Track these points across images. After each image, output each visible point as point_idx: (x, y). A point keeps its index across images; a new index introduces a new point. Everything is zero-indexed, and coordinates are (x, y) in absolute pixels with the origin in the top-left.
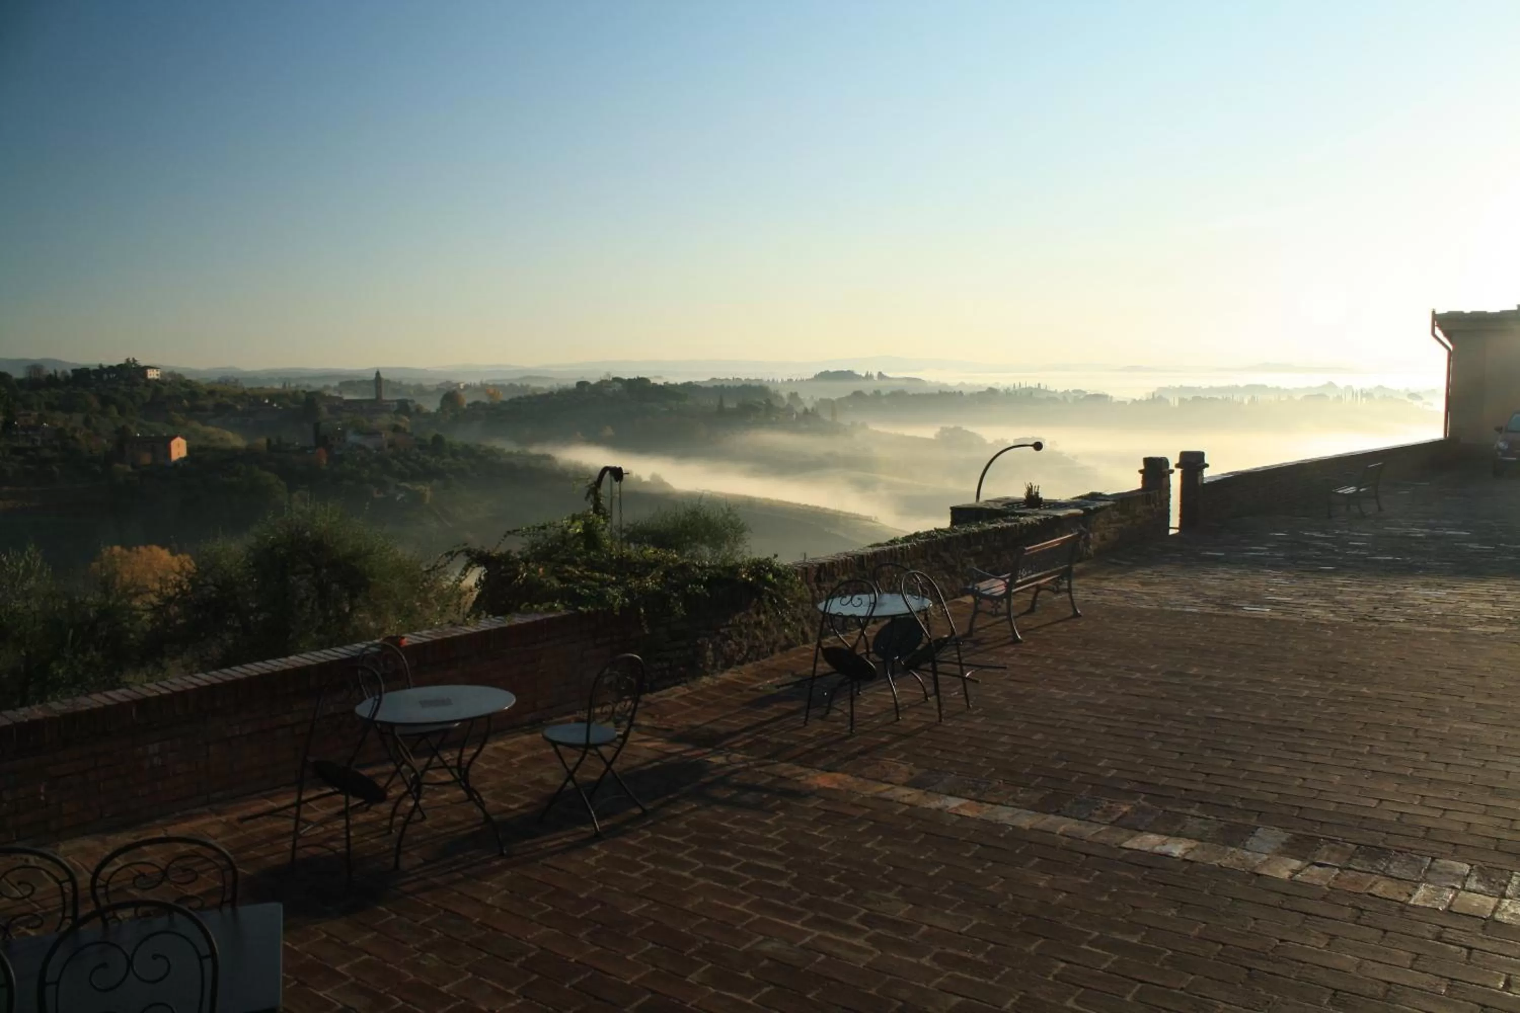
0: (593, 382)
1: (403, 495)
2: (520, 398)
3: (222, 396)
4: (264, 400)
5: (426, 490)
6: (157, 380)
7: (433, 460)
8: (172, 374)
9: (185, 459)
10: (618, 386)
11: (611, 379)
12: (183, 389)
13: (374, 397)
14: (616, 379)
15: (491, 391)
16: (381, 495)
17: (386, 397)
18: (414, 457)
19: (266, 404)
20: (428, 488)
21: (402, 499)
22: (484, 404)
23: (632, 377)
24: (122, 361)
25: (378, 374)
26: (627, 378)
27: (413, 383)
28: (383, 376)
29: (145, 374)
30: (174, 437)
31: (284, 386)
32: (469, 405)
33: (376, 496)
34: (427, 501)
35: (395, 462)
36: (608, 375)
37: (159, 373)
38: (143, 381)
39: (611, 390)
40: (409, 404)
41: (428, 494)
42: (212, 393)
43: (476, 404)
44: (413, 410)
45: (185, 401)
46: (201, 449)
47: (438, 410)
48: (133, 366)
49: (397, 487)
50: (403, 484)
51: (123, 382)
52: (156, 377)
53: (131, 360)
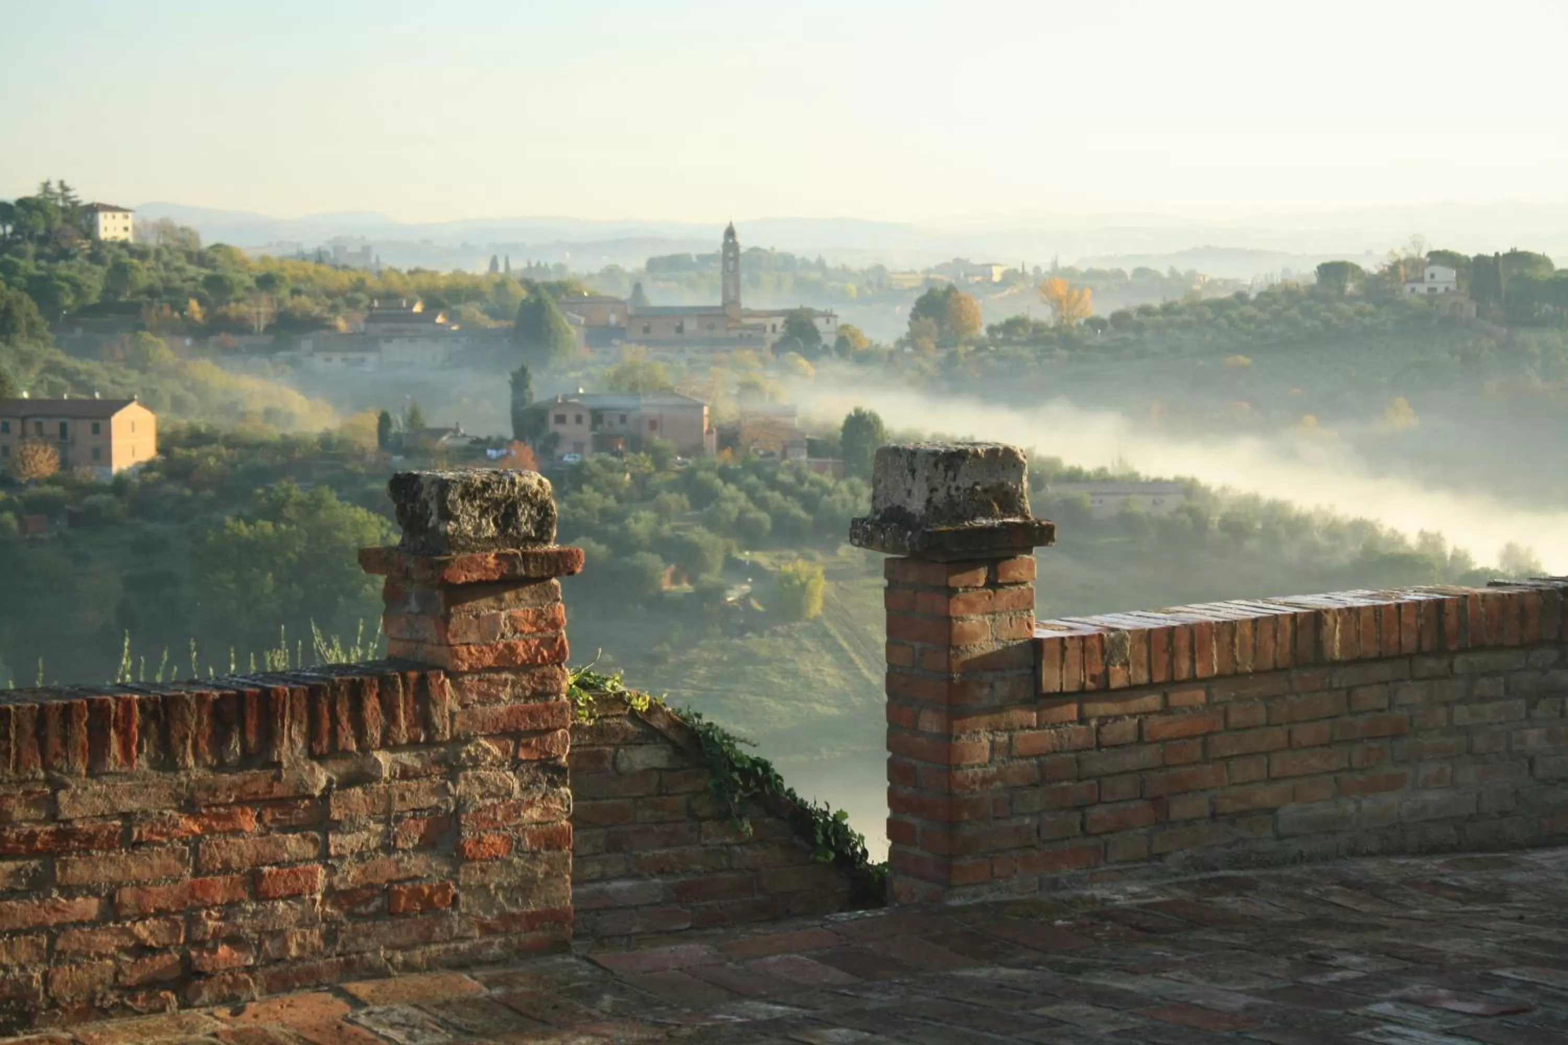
0: (1371, 266)
1: (746, 588)
2: (1146, 311)
3: (296, 292)
4: (411, 305)
5: (811, 576)
6: (124, 245)
7: (843, 485)
8: (165, 228)
9: (150, 466)
10: (1446, 276)
11: (1423, 255)
12: (192, 270)
13: (717, 301)
14: (1441, 258)
15: (1061, 291)
16: (686, 587)
17: (751, 301)
18: (785, 477)
19: (417, 314)
20: (819, 570)
21: (744, 600)
22: (1038, 328)
23: (1489, 252)
24: (32, 190)
25: (730, 233)
26: (1472, 254)
27: (856, 263)
28: (745, 242)
29: (90, 231)
30: (121, 404)
31: (494, 264)
32: (991, 329)
33: (666, 585)
34: (816, 608)
35: (731, 490)
36: (1416, 243)
37: (129, 223)
38: (86, 245)
39: (1422, 289)
40: (819, 323)
41: (820, 588)
42: (267, 282)
43: (1012, 325)
44: (829, 339)
45: (194, 304)
46: (197, 438)
47: (901, 343)
48: (61, 203)
49: (733, 566)
50: (746, 556)
51: (31, 248)
52: (122, 236)
53: (55, 187)
